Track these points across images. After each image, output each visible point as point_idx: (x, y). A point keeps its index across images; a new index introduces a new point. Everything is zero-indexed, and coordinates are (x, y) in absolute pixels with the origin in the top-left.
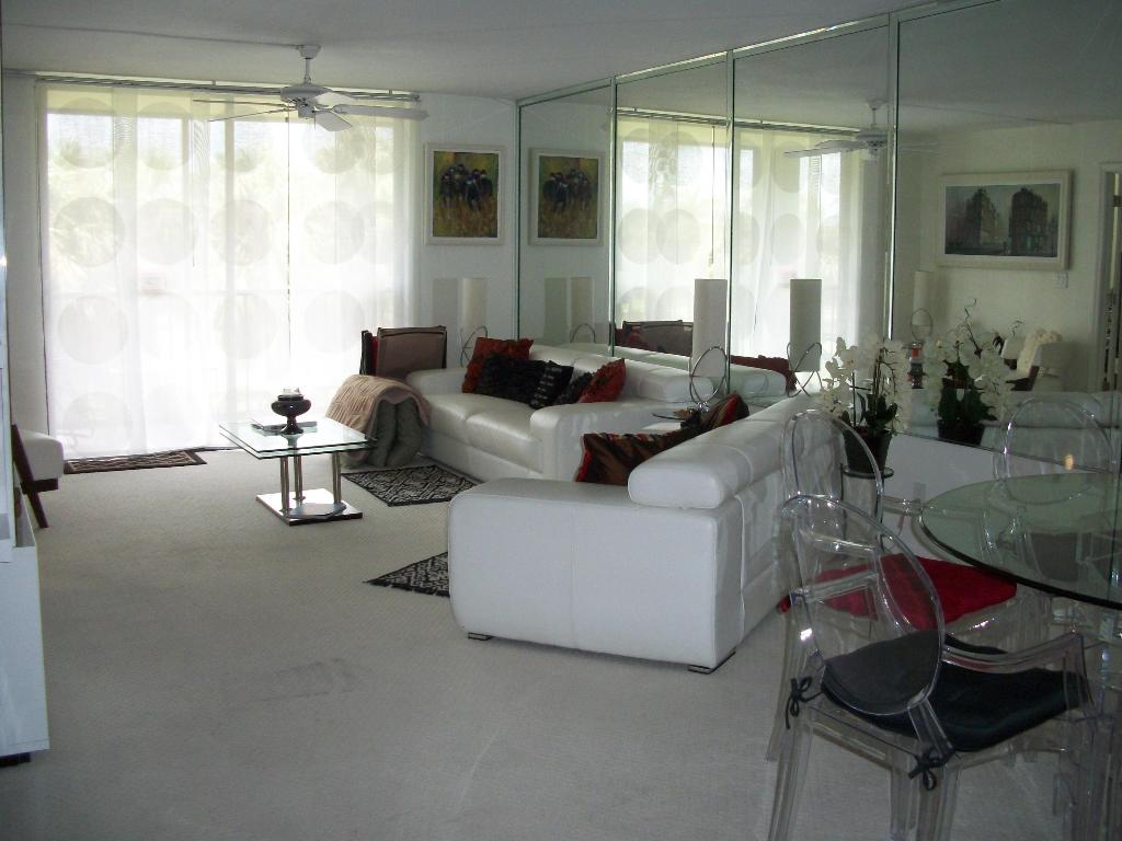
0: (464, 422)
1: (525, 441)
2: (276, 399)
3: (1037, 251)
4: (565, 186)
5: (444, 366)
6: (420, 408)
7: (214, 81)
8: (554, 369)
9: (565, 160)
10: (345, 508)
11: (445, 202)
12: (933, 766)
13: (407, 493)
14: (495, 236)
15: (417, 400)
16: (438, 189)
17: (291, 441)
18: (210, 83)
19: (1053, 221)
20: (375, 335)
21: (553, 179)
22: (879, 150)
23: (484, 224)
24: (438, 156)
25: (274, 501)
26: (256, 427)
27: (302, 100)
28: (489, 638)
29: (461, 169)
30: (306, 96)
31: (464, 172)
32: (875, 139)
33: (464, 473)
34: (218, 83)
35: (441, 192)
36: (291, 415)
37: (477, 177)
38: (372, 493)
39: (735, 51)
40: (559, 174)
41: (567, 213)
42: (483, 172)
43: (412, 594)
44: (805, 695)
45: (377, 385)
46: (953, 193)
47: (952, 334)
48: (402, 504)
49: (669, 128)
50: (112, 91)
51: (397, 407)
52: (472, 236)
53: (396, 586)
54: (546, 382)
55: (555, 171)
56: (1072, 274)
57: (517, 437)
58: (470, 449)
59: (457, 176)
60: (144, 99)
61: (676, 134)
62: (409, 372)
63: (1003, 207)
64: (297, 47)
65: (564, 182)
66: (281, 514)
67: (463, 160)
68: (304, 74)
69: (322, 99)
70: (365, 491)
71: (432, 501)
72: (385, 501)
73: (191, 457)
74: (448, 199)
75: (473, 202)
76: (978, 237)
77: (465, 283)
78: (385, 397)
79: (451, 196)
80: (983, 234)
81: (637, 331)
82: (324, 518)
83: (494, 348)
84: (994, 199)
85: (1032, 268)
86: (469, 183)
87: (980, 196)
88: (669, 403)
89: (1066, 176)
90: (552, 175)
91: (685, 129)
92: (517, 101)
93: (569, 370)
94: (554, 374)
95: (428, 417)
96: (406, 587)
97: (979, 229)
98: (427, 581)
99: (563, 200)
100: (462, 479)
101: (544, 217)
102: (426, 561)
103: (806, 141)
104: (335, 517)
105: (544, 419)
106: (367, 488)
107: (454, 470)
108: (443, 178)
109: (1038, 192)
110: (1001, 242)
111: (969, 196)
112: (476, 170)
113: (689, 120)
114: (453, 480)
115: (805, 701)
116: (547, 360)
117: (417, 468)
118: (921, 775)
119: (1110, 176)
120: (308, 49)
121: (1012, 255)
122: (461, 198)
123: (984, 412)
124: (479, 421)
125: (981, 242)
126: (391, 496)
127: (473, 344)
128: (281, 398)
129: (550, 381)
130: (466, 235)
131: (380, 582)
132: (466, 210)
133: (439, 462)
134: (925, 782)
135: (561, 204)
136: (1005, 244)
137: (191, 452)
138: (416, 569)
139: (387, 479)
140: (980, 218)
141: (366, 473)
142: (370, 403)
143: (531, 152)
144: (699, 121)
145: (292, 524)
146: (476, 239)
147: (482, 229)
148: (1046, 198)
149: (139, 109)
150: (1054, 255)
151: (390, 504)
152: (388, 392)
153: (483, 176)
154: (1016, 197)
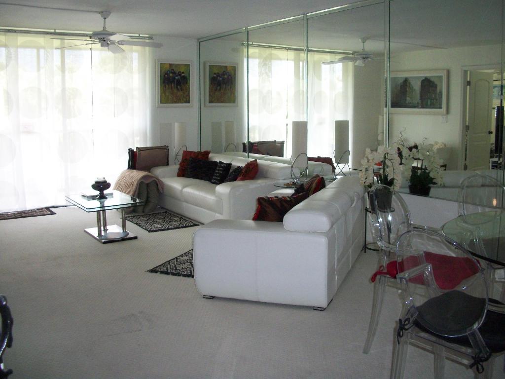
0: (181, 191)
1: (213, 200)
2: (94, 183)
3: (432, 106)
4: (221, 79)
5: (168, 164)
6: (159, 185)
7: (55, 30)
8: (222, 165)
9: (221, 67)
10: (128, 234)
11: (166, 87)
12: (482, 361)
13: (156, 225)
14: (189, 103)
15: (157, 181)
16: (162, 81)
17: (102, 203)
18: (53, 31)
19: (440, 92)
20: (135, 150)
21: (215, 75)
22: (366, 60)
23: (184, 97)
24: (162, 65)
25: (94, 232)
26: (84, 196)
27: (103, 38)
28: (213, 297)
29: (172, 71)
30: (104, 36)
31: (174, 73)
32: (364, 56)
33: (182, 215)
34: (57, 31)
35: (164, 82)
36: (101, 191)
37: (180, 75)
38: (139, 226)
39: (308, 14)
40: (218, 73)
41: (222, 91)
42: (183, 73)
43: (170, 277)
44: (406, 327)
45: (138, 175)
46: (394, 80)
47: (395, 144)
48: (155, 231)
49: (268, 51)
50: (5, 35)
51: (148, 185)
52: (178, 103)
53: (162, 272)
54: (219, 171)
55: (216, 72)
56: (449, 117)
57: (209, 198)
58: (184, 204)
59: (171, 75)
60: (21, 39)
61: (271, 54)
62: (151, 168)
63: (417, 86)
64: (100, 13)
65: (221, 77)
66: (98, 238)
67: (173, 67)
68: (103, 26)
69: (112, 38)
70: (135, 225)
71: (168, 229)
72: (147, 230)
73: (48, 211)
74: (167, 86)
75: (179, 87)
76: (406, 100)
77: (176, 126)
78: (142, 180)
79: (168, 85)
80: (408, 98)
81: (256, 146)
82: (120, 239)
83: (192, 155)
84: (413, 83)
85: (430, 114)
86: (176, 78)
87: (406, 81)
88: (280, 180)
89: (445, 72)
90: (215, 74)
91: (275, 52)
92: (198, 39)
93: (229, 165)
94: (222, 167)
95: (163, 189)
96: (167, 273)
97: (406, 97)
98: (176, 269)
99: (220, 85)
100: (181, 218)
101: (211, 94)
102: (174, 259)
103: (328, 57)
104: (124, 239)
105: (223, 189)
106: (137, 224)
107: (177, 213)
108: (164, 76)
109: (432, 79)
110: (416, 102)
111: (401, 81)
112: (180, 72)
113: (275, 48)
114: (176, 219)
115: (407, 330)
116: (218, 161)
117: (158, 213)
118: (475, 366)
119: (466, 72)
120: (105, 14)
121: (421, 108)
122: (173, 85)
123: (431, 181)
124: (188, 190)
125: (407, 102)
126: (149, 228)
127: (181, 154)
128: (96, 182)
129: (221, 170)
130: (175, 102)
131: (154, 271)
132: (175, 91)
133: (168, 210)
134: (478, 369)
135: (219, 88)
136: (418, 103)
137: (48, 208)
138: (169, 263)
139: (145, 219)
140: (406, 91)
141: (134, 216)
142: (135, 183)
143: (205, 64)
144: (281, 48)
145: (104, 243)
146: (180, 104)
147: (183, 100)
148: (436, 81)
149: (19, 44)
150: (441, 108)
151: (149, 232)
152: (144, 177)
153: (183, 75)
154: (423, 82)
